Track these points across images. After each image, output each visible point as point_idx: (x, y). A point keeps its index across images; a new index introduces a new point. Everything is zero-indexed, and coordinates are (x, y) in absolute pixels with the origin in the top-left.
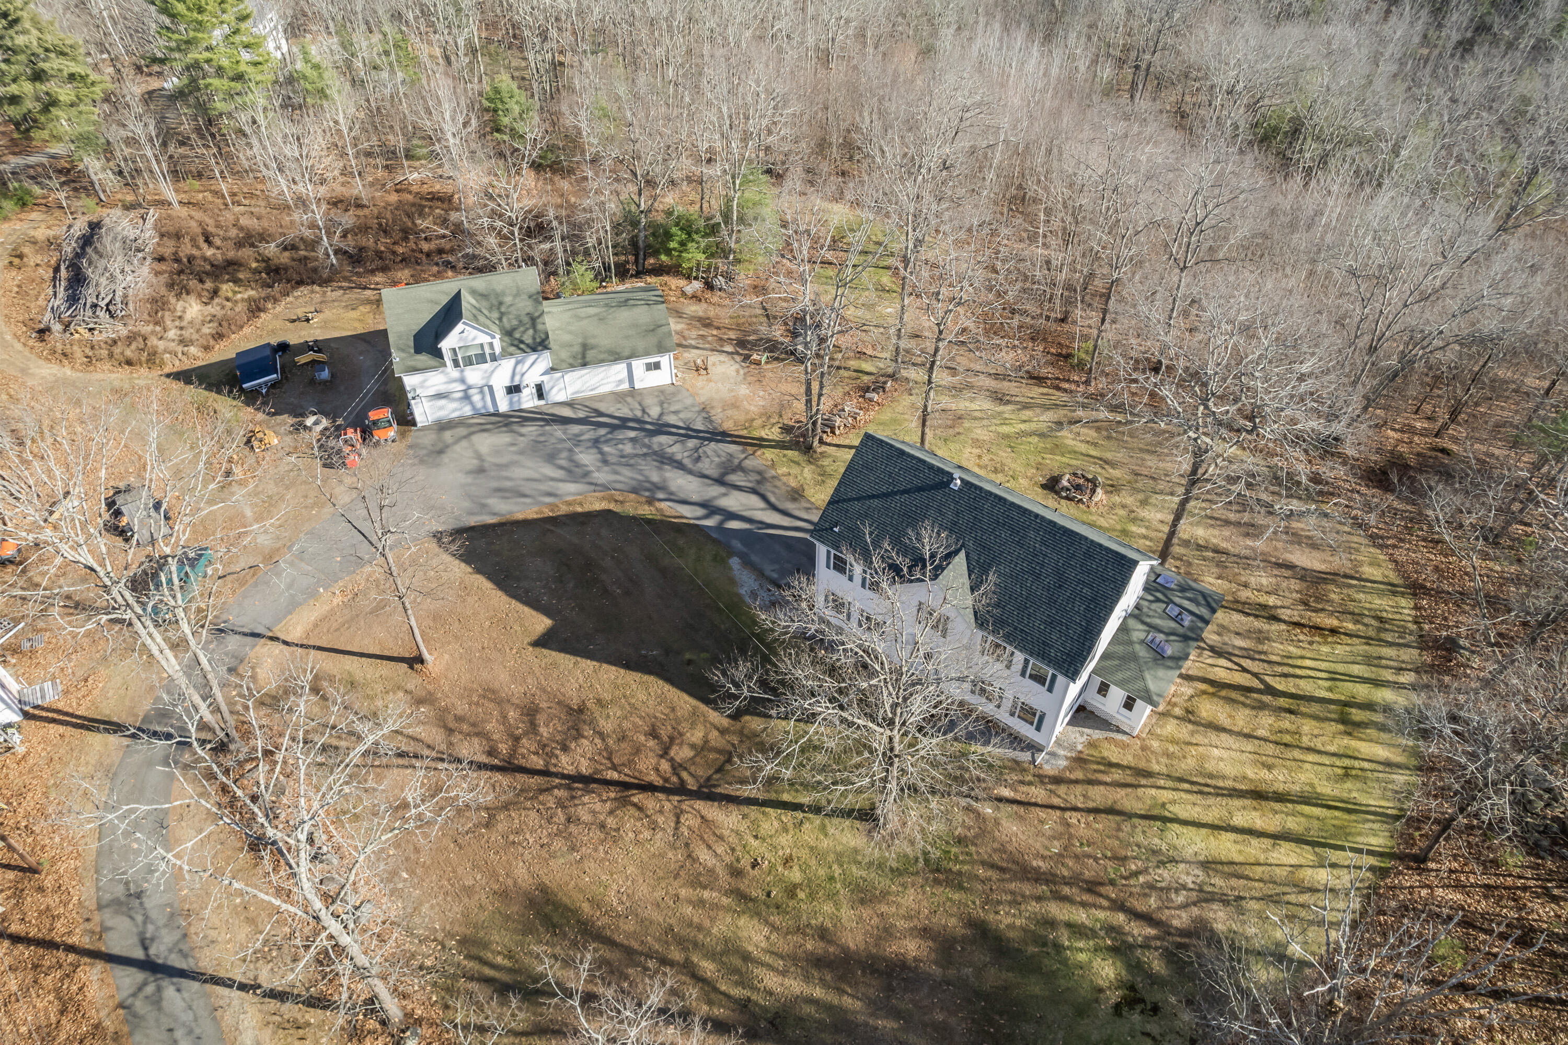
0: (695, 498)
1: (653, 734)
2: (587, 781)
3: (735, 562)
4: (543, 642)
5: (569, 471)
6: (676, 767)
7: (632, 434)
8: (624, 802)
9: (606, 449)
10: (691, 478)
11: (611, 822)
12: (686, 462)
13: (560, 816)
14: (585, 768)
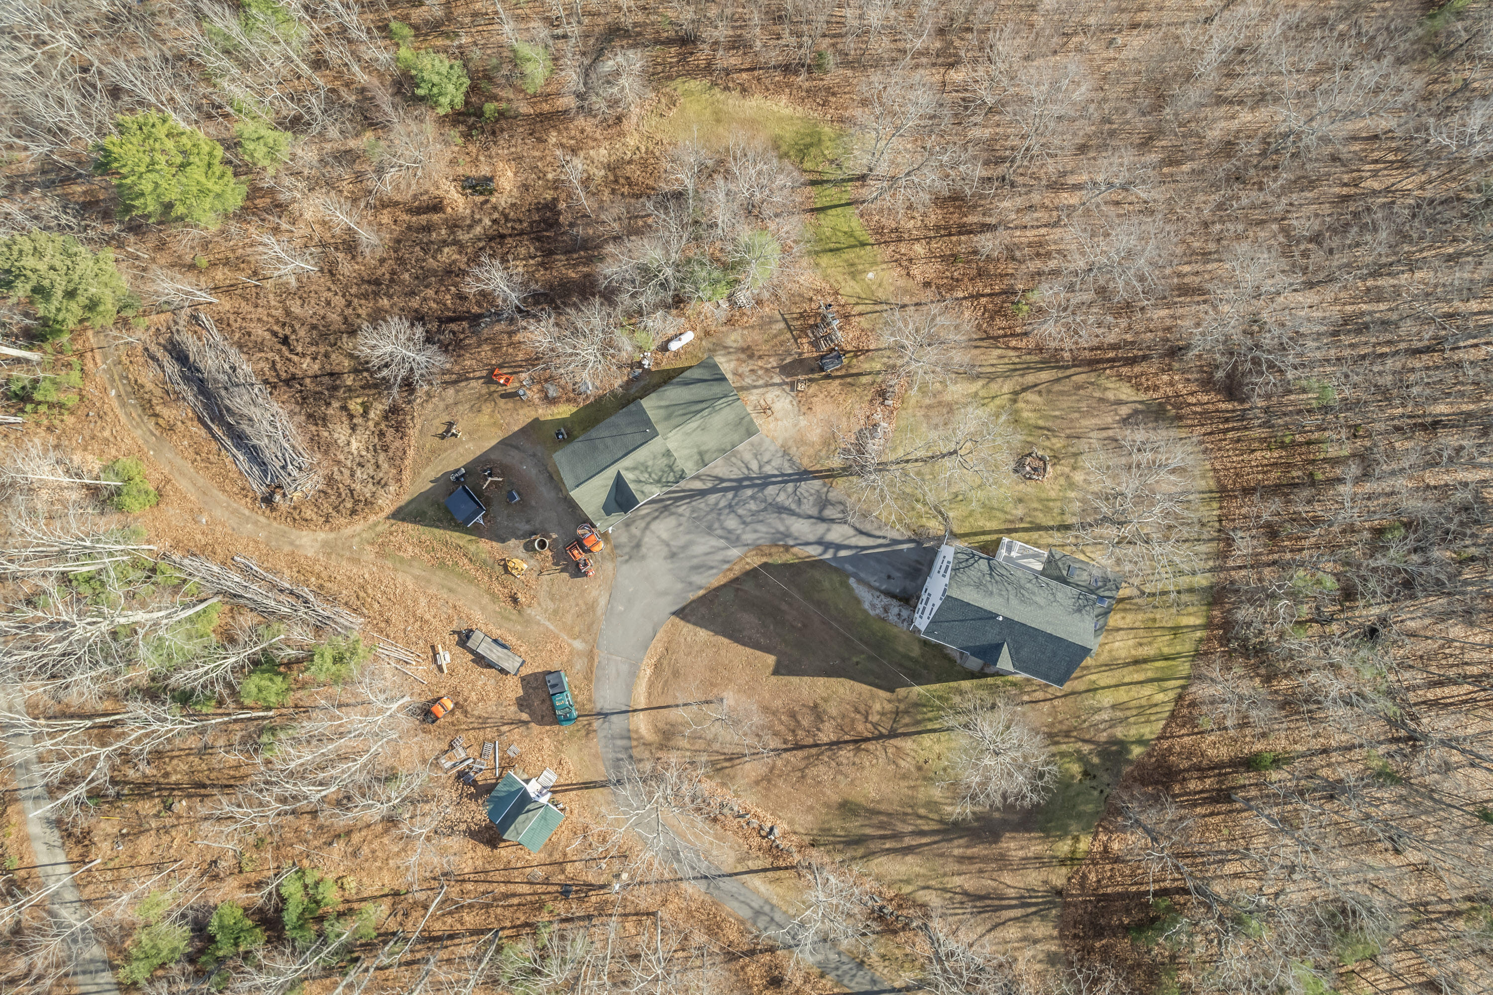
0: (812, 538)
1: (857, 711)
2: (837, 743)
3: (852, 581)
4: (776, 672)
5: (727, 539)
6: (875, 725)
7: (749, 492)
8: (858, 750)
9: (740, 511)
10: (801, 521)
11: (857, 761)
12: (793, 506)
13: (833, 764)
14: (833, 737)
